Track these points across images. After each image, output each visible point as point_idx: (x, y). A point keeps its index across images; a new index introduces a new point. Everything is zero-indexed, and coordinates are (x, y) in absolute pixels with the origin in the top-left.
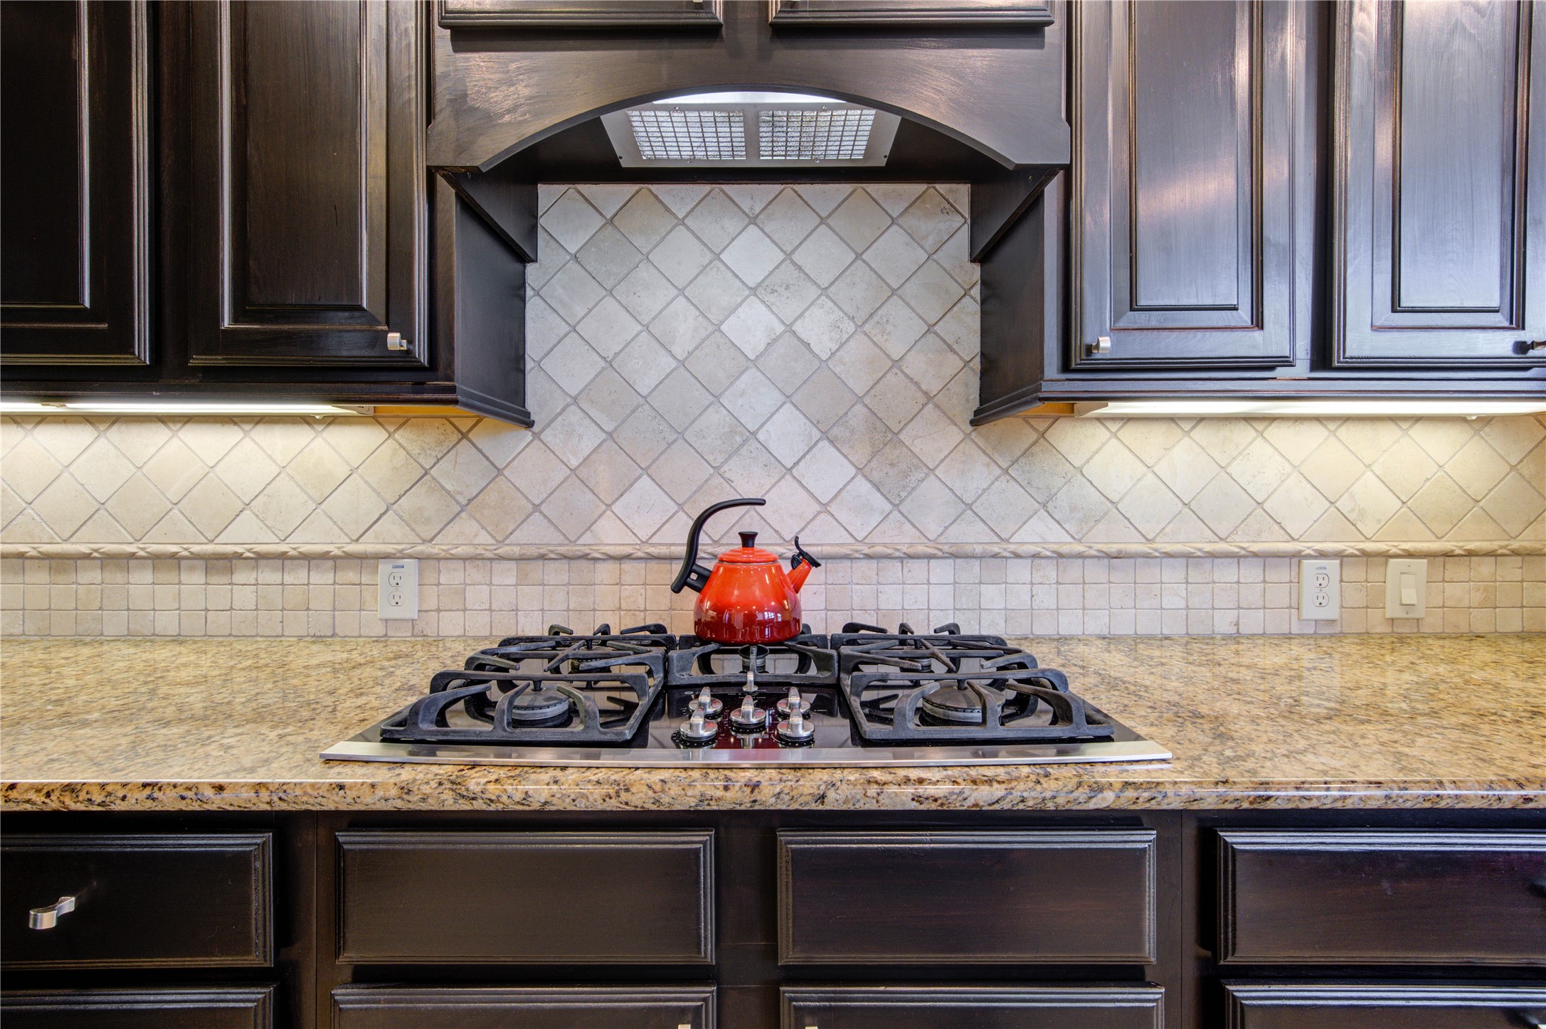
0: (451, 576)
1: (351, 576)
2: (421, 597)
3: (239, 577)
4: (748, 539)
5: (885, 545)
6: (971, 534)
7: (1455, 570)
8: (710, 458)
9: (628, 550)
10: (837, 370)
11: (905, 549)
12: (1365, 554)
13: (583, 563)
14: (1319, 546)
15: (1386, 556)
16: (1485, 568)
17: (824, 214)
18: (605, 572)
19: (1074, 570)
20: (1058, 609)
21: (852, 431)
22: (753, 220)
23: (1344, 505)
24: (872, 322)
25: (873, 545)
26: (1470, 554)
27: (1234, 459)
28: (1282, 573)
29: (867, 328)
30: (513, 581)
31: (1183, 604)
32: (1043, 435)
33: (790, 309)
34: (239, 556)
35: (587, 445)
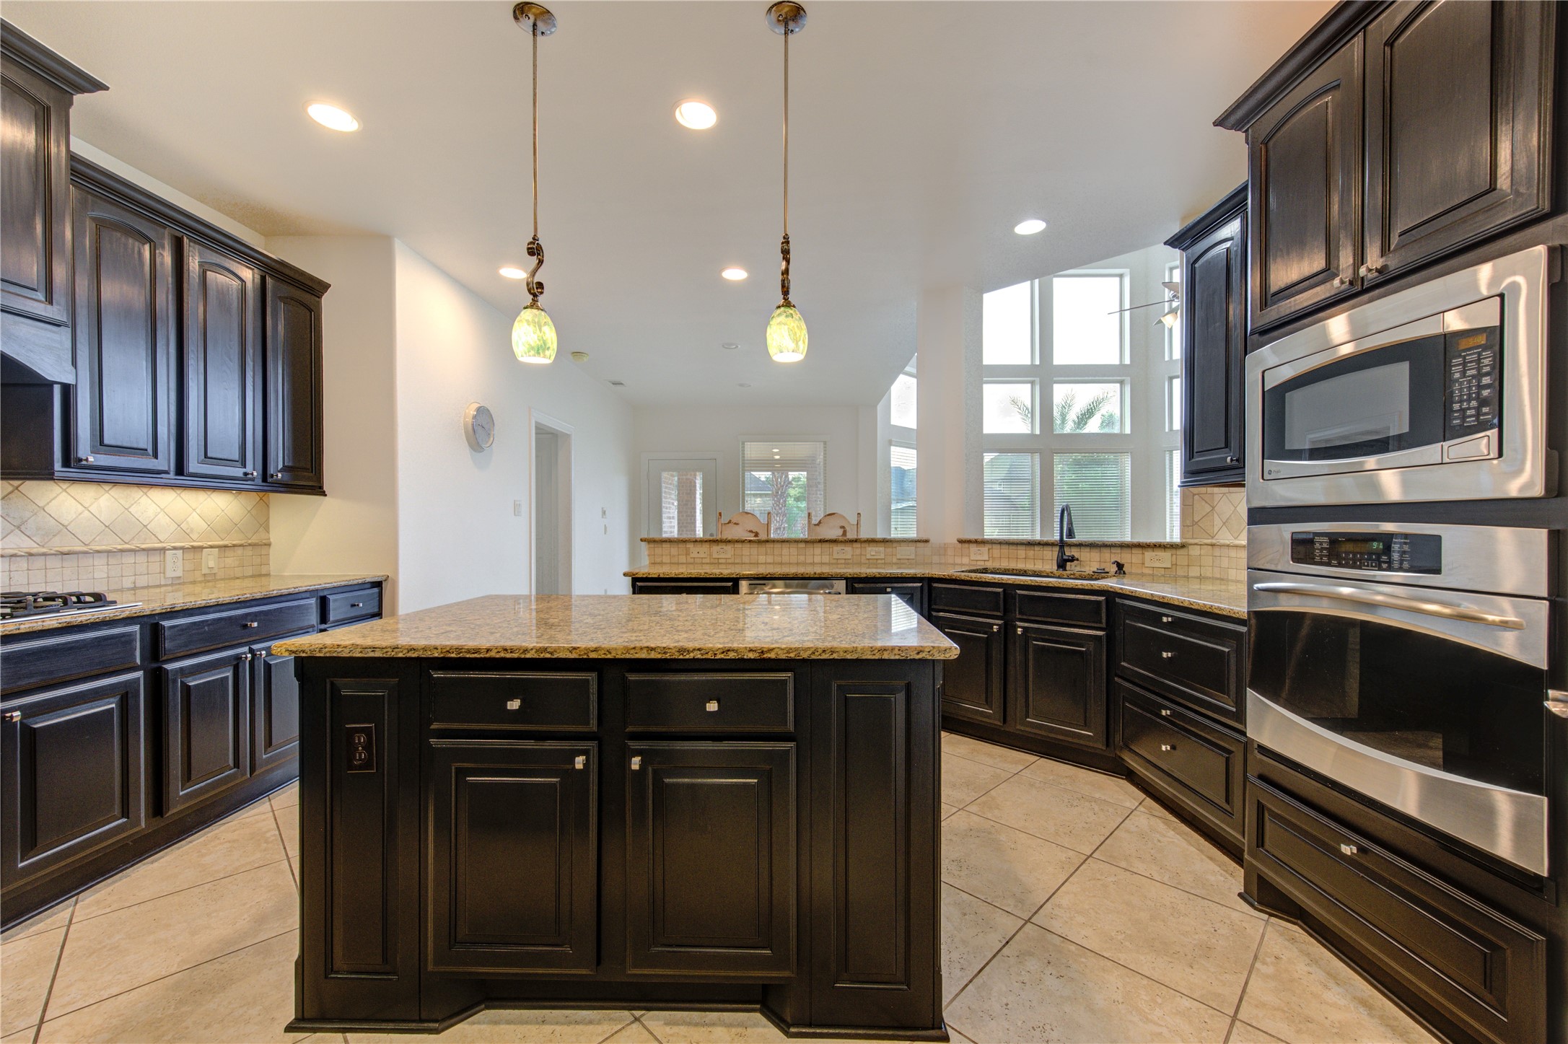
7: (229, 553)
12: (193, 547)
14: (173, 545)
15: (202, 548)
16: (239, 551)
23: (184, 526)
26: (234, 546)
27: (132, 505)
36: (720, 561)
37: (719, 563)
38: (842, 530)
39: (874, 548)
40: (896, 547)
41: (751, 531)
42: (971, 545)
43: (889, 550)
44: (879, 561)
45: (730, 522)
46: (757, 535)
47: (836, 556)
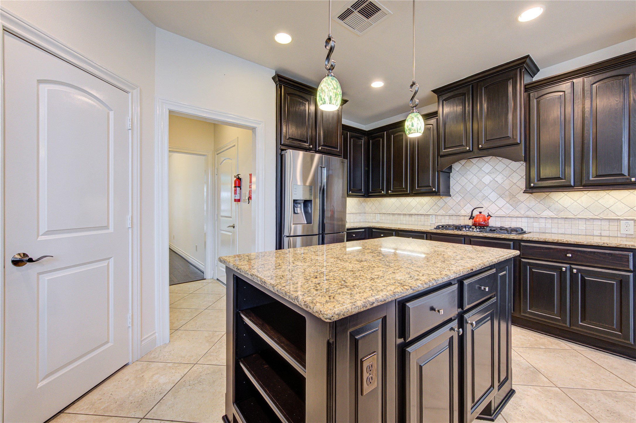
0: (439, 218)
1: (426, 217)
2: (435, 221)
3: (413, 217)
4: (480, 213)
5: (512, 215)
6: (531, 214)
8: (479, 201)
9: (466, 215)
10: (503, 186)
11: (516, 216)
13: (459, 217)
14: (627, 218)
17: (500, 160)
18: (462, 218)
19: (556, 221)
20: (551, 228)
21: (506, 196)
22: (487, 162)
24: (510, 177)
25: (510, 215)
28: (614, 223)
29: (509, 178)
30: (448, 219)
31: (585, 229)
32: (548, 195)
33: (494, 176)
34: (413, 214)
35: (459, 199)
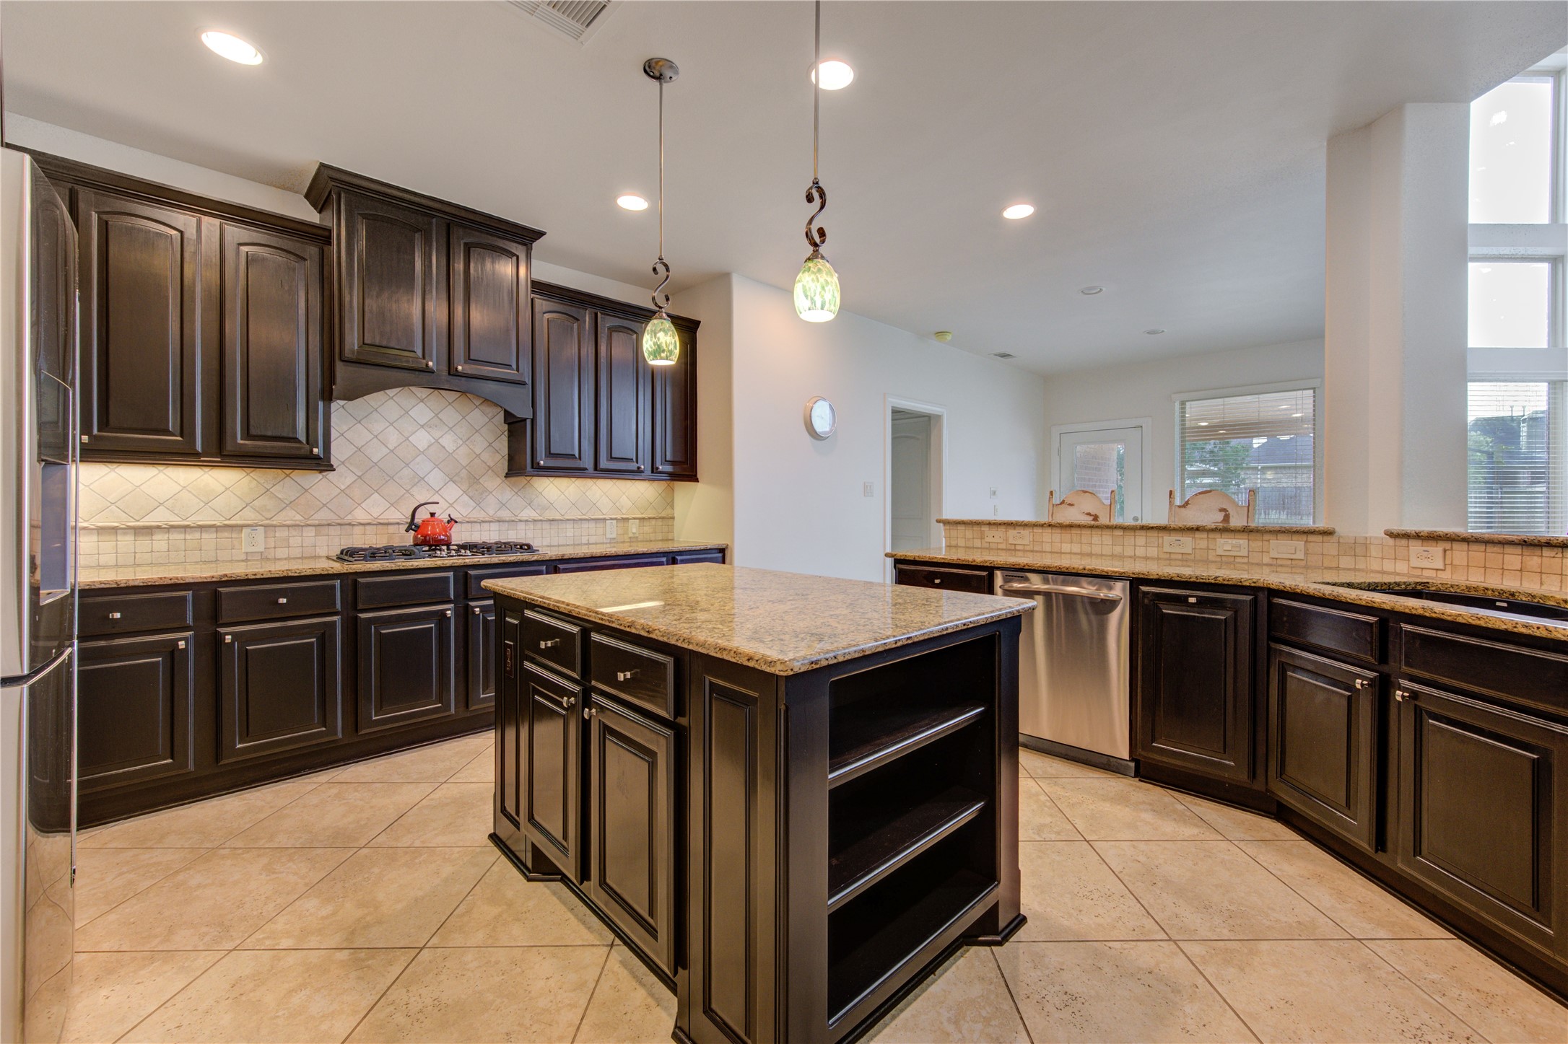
0: (282, 533)
1: (226, 535)
2: (266, 542)
3: (155, 537)
4: (433, 515)
5: (474, 518)
6: (505, 514)
7: (646, 523)
8: (405, 487)
9: (370, 521)
10: (456, 457)
11: (481, 519)
12: (623, 519)
13: (347, 527)
14: (611, 516)
15: (628, 519)
16: (653, 522)
17: (450, 401)
18: (358, 530)
19: (539, 525)
21: (462, 479)
22: (422, 401)
23: (617, 504)
24: (469, 441)
25: (470, 518)
26: (649, 518)
27: (588, 490)
28: (600, 525)
29: (467, 443)
30: (314, 534)
32: (528, 482)
33: (437, 434)
36: (1018, 547)
37: (1015, 550)
38: (1223, 514)
39: (1230, 541)
40: (1269, 541)
41: (1089, 514)
42: (1412, 542)
43: (1256, 544)
44: (1238, 560)
45: (1063, 502)
46: (1096, 518)
47: (1167, 549)
